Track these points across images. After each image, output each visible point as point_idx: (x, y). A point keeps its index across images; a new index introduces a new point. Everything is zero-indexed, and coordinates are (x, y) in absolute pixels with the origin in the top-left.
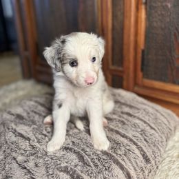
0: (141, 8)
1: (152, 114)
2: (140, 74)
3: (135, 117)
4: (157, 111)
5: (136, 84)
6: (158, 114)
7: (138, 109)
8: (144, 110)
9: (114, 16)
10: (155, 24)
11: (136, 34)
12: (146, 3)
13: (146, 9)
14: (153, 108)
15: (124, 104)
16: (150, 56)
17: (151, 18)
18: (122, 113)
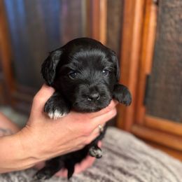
0: (150, 11)
1: (156, 170)
2: (142, 110)
3: (130, 175)
4: (163, 164)
5: (135, 122)
6: (165, 170)
7: (136, 162)
8: (145, 163)
9: (109, 23)
10: (169, 36)
11: (141, 51)
12: (157, 4)
13: (157, 13)
14: (157, 160)
15: (116, 154)
16: (157, 85)
17: (163, 27)
18: (113, 168)
